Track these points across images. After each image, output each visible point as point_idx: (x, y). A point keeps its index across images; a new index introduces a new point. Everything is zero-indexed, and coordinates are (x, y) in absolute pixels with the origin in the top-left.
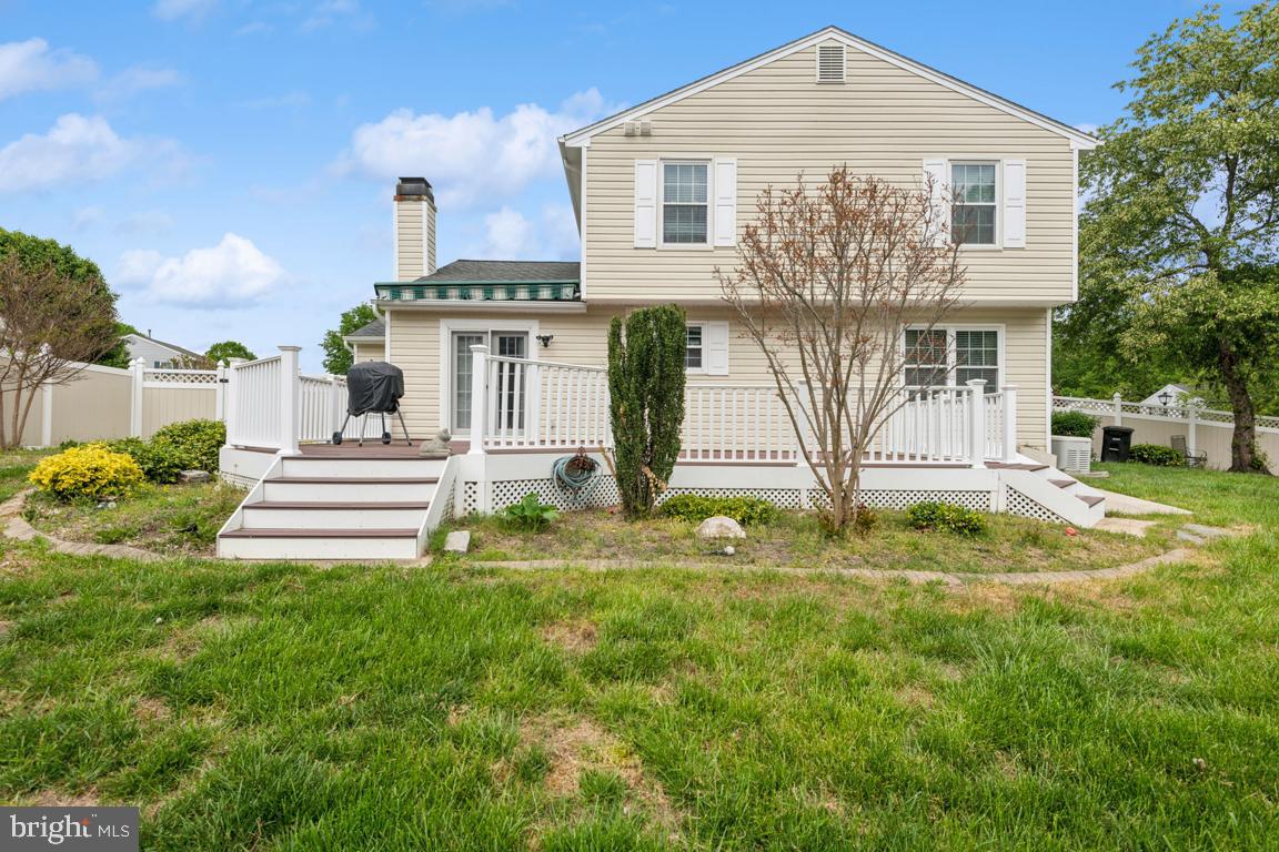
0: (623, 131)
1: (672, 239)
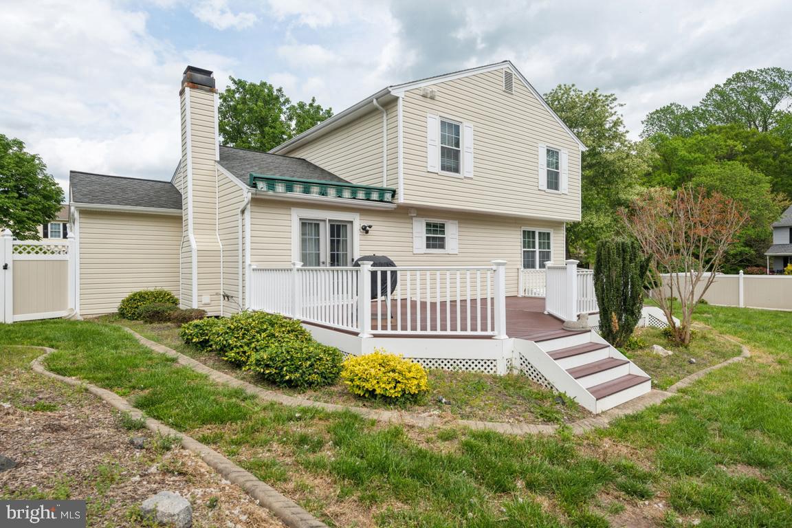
0: (422, 93)
1: (443, 168)
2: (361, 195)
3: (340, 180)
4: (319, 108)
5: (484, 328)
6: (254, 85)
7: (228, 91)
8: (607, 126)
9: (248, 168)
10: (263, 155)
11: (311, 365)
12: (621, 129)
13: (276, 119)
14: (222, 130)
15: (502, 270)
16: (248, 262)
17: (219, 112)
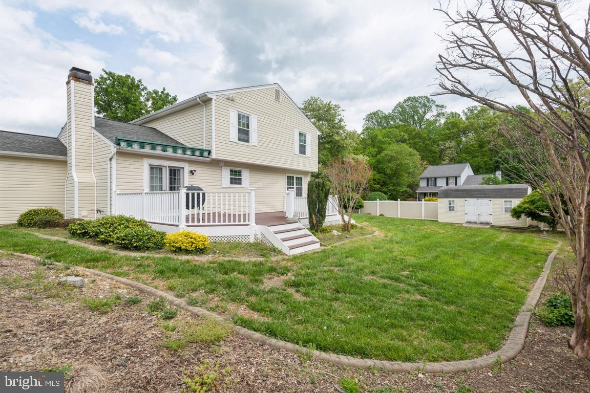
0: (226, 97)
1: (239, 139)
2: (189, 152)
3: (178, 142)
4: (168, 94)
5: (244, 221)
6: (121, 77)
7: (102, 78)
8: (336, 122)
9: (115, 133)
10: (126, 125)
11: (149, 239)
12: (342, 124)
13: (137, 99)
14: (97, 103)
15: (253, 192)
16: (114, 189)
17: (95, 91)
